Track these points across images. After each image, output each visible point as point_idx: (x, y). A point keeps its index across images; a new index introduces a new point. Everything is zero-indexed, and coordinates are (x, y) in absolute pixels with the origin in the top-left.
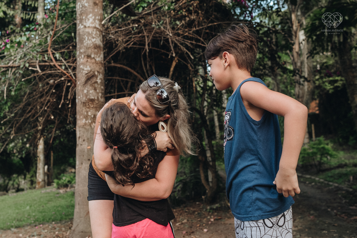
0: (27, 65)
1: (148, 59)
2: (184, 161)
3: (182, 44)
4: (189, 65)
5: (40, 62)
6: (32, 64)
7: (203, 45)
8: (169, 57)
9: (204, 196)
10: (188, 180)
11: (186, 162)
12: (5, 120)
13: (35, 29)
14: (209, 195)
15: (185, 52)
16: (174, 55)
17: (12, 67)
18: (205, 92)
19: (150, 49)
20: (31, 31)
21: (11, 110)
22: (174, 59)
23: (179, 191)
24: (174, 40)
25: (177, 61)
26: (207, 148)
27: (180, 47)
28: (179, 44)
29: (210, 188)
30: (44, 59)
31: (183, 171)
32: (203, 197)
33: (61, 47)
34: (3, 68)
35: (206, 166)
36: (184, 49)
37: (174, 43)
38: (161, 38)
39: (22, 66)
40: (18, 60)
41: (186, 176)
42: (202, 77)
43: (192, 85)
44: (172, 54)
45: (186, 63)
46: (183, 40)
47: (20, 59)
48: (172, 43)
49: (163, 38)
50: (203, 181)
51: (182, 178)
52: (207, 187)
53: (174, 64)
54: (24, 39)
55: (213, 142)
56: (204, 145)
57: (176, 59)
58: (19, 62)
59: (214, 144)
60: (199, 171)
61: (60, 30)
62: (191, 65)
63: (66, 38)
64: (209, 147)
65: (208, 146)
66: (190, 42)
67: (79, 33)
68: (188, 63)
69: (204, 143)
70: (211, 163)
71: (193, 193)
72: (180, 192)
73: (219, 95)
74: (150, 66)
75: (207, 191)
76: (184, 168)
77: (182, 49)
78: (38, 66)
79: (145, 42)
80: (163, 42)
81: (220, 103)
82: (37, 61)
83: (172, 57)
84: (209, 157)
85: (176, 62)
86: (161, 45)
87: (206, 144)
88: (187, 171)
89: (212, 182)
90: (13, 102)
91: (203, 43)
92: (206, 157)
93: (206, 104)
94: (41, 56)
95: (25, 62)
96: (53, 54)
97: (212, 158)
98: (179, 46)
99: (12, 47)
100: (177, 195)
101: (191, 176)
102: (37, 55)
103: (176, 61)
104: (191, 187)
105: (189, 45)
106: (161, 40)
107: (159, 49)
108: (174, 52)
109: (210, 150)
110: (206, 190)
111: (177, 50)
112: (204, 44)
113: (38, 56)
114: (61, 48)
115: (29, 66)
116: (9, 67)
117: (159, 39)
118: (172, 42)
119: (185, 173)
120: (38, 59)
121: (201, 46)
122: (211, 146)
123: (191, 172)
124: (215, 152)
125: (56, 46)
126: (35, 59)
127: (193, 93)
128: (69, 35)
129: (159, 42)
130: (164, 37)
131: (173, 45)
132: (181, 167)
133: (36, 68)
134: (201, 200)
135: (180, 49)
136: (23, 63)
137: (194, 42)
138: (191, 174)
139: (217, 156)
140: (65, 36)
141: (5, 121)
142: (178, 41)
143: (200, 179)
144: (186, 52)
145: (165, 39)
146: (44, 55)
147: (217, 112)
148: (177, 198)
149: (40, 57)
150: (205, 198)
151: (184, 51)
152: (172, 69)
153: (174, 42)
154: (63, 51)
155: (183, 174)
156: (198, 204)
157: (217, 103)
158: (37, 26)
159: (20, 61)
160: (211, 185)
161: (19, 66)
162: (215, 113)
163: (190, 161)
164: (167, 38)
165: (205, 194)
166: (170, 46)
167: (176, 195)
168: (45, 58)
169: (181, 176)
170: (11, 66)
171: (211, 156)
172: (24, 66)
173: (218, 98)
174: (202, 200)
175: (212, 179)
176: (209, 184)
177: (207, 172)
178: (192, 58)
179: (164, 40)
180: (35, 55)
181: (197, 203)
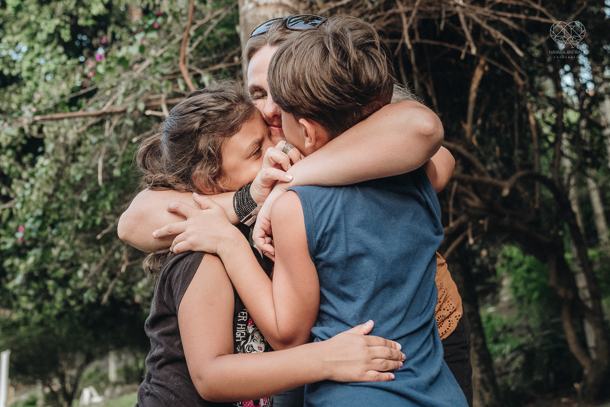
0: (141, 106)
1: (415, 69)
2: (526, 300)
3: (491, 23)
4: (516, 75)
5: (169, 98)
6: (154, 103)
7: (543, 20)
8: (463, 56)
9: (579, 382)
10: (537, 345)
11: (529, 302)
12: (105, 232)
13: (156, 26)
14: (591, 380)
15: (501, 42)
16: (474, 51)
17: (112, 114)
18: (561, 134)
19: (415, 46)
20: (147, 31)
21: (116, 207)
22: (478, 63)
23: (517, 371)
24: (473, 16)
25: (487, 68)
26: (576, 267)
27: (489, 31)
28: (484, 25)
29: (593, 363)
30: (178, 90)
31: (525, 323)
32: (577, 386)
33: (213, 59)
34: (93, 116)
35: (578, 311)
36: (497, 35)
37: (471, 23)
38: (440, 14)
39: (130, 110)
40: (121, 98)
41: (533, 336)
42: (550, 101)
43: (528, 122)
44: (469, 48)
45: (507, 70)
46: (495, 14)
47: (126, 95)
48: (468, 23)
49: (444, 15)
50: (574, 348)
51: (522, 341)
52: (584, 362)
53: (478, 74)
54: (134, 50)
55: (591, 253)
56: (570, 262)
57: (482, 62)
58: (123, 102)
59: (594, 256)
60: (560, 324)
61: (209, 23)
62: (520, 74)
63: (225, 39)
64: (582, 265)
65: (579, 262)
66: (509, 15)
67: (245, 20)
68: (512, 68)
69: (568, 256)
70: (590, 304)
71: (551, 376)
72: (520, 376)
73: (597, 139)
74: (422, 85)
75: (586, 372)
76: (527, 317)
77: (494, 35)
78: (164, 107)
79: (402, 28)
80: (446, 23)
81: (599, 159)
82: (164, 96)
83: (469, 56)
84: (584, 288)
85: (485, 72)
86: (441, 32)
87: (574, 260)
88: (534, 322)
89: (596, 349)
90: (121, 192)
91: (542, 15)
92: (575, 289)
93: (567, 163)
94: (170, 83)
95: (136, 100)
96: (197, 77)
97: (591, 292)
98: (484, 30)
99: (109, 69)
100: (514, 383)
101: (545, 337)
102: (161, 81)
103: (483, 68)
104: (545, 361)
105: (511, 24)
106: (440, 21)
107: (437, 43)
108: (472, 45)
109: (585, 271)
110: (581, 369)
111: (483, 40)
112: (547, 17)
113: (164, 83)
114: (213, 63)
115: (146, 108)
116: (105, 114)
117: (436, 17)
118: (468, 20)
119: (529, 329)
120: (164, 90)
121: (539, 22)
122: (587, 264)
123: (544, 326)
124: (599, 276)
125: (203, 59)
126: (157, 91)
127: (531, 141)
128: (230, 32)
129: (436, 23)
130: (447, 12)
131: (471, 27)
132: (520, 315)
133: (161, 110)
134: (572, 393)
135: (489, 37)
136: (133, 103)
137: (522, 16)
138: (544, 330)
139: (603, 285)
140: (223, 35)
141: (106, 234)
142: (483, 17)
143: (565, 342)
144: (505, 42)
145: (449, 15)
146: (177, 82)
147: (596, 180)
148: (513, 388)
149: (167, 86)
150: (583, 388)
151: (499, 40)
152: (474, 86)
153: (473, 20)
154: (217, 67)
155: (524, 331)
156: (566, 403)
157: (594, 159)
158: (160, 20)
159: (127, 99)
160: (594, 355)
161: (124, 111)
162: (592, 184)
163: (539, 299)
164: (454, 13)
165: (580, 377)
166: (463, 31)
167: (510, 382)
168: (178, 87)
169: (521, 336)
170: (109, 111)
171: (589, 287)
172: (136, 109)
173: (596, 148)
174: (575, 392)
175: (597, 341)
176: (588, 355)
177: (582, 325)
178: (520, 53)
179: (447, 18)
180: (156, 82)
181: (564, 400)
